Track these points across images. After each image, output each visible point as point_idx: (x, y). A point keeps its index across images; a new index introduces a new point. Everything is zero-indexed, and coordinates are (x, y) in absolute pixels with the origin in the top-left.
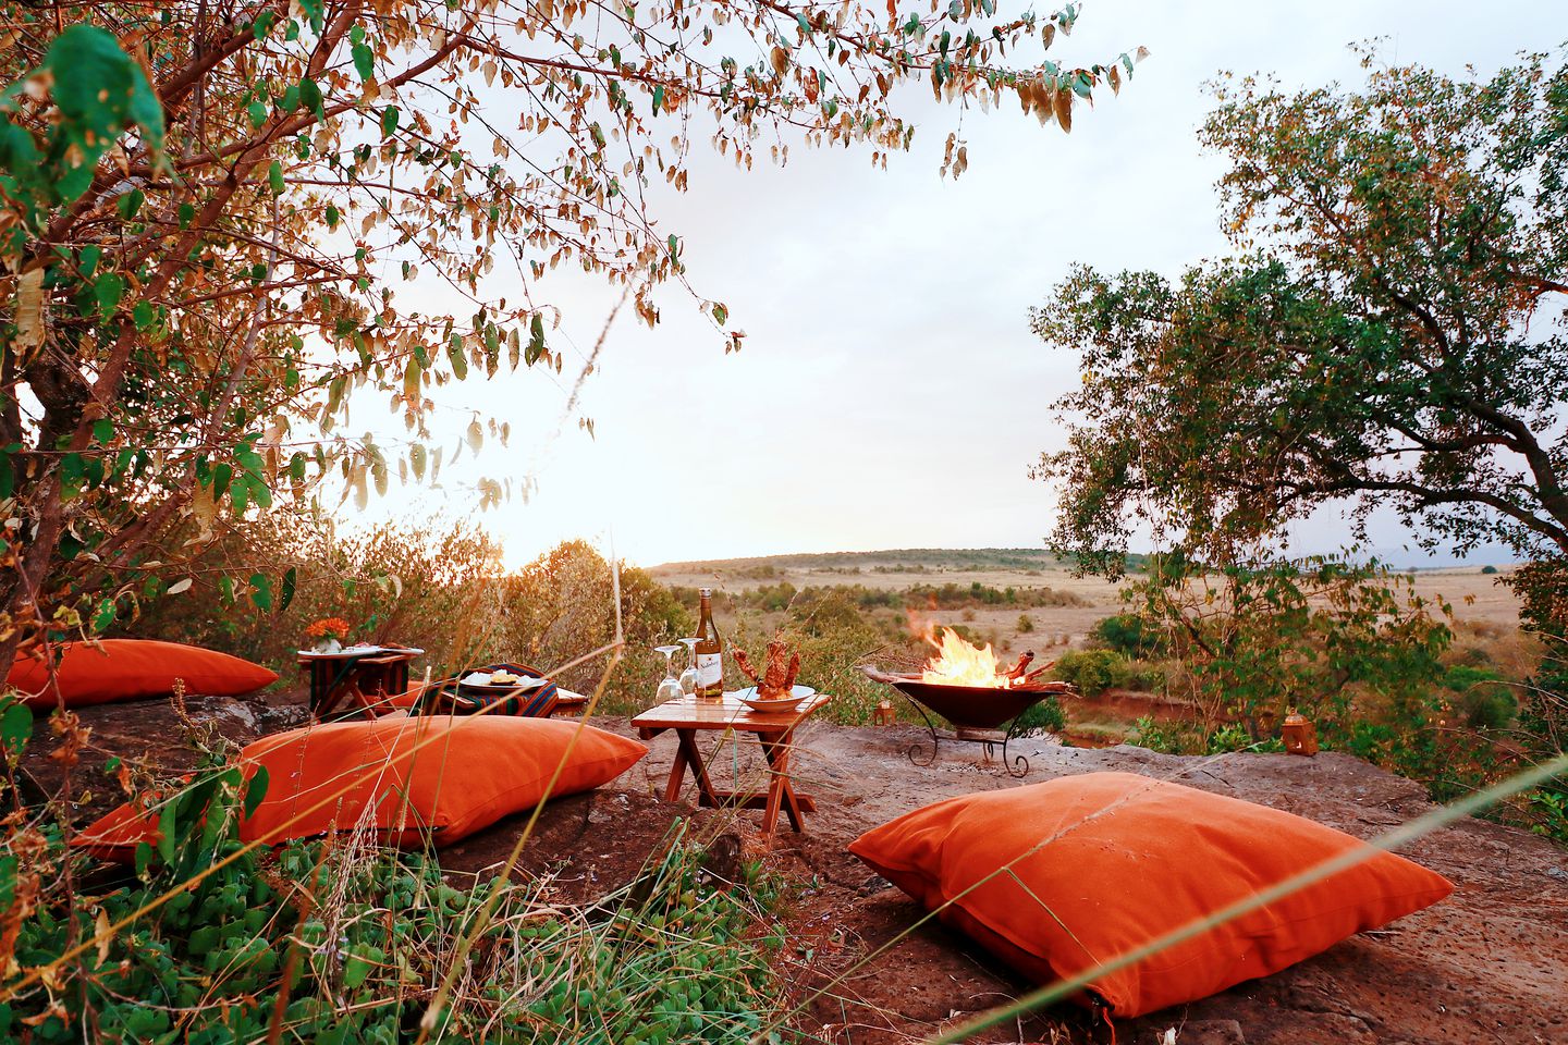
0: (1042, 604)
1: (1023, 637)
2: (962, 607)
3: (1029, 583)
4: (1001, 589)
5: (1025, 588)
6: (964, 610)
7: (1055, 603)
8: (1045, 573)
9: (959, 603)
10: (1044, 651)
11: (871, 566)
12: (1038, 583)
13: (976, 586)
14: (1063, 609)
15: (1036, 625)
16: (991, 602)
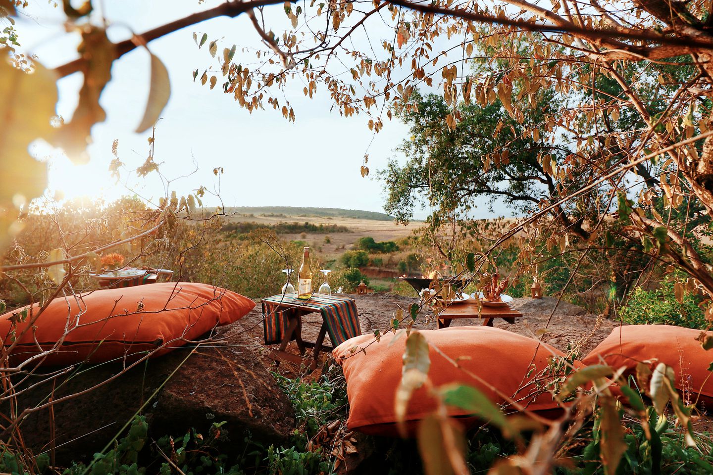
0: (333, 232)
1: (327, 245)
2: (300, 233)
3: (328, 222)
4: (317, 225)
5: (327, 225)
6: (302, 234)
7: (338, 231)
8: (334, 218)
9: (299, 231)
10: (335, 251)
11: (259, 213)
12: (332, 223)
13: (307, 223)
14: (342, 234)
15: (331, 240)
16: (313, 230)
